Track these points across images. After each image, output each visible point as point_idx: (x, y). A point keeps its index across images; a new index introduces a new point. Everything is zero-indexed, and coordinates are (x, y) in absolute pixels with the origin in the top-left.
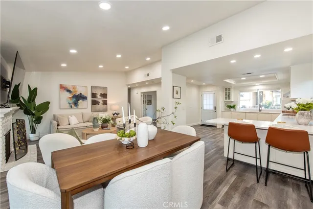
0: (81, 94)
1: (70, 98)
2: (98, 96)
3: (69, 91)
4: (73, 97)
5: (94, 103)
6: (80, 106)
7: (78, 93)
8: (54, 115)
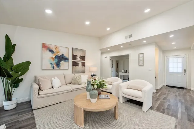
0: (63, 55)
1: (52, 58)
2: (78, 58)
3: (51, 51)
4: (55, 57)
5: (75, 64)
6: (61, 67)
7: (60, 54)
8: (35, 77)
